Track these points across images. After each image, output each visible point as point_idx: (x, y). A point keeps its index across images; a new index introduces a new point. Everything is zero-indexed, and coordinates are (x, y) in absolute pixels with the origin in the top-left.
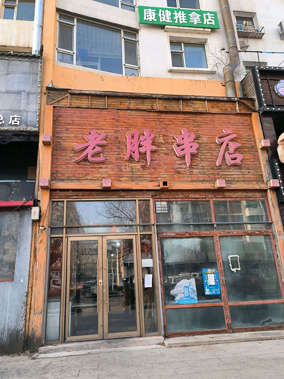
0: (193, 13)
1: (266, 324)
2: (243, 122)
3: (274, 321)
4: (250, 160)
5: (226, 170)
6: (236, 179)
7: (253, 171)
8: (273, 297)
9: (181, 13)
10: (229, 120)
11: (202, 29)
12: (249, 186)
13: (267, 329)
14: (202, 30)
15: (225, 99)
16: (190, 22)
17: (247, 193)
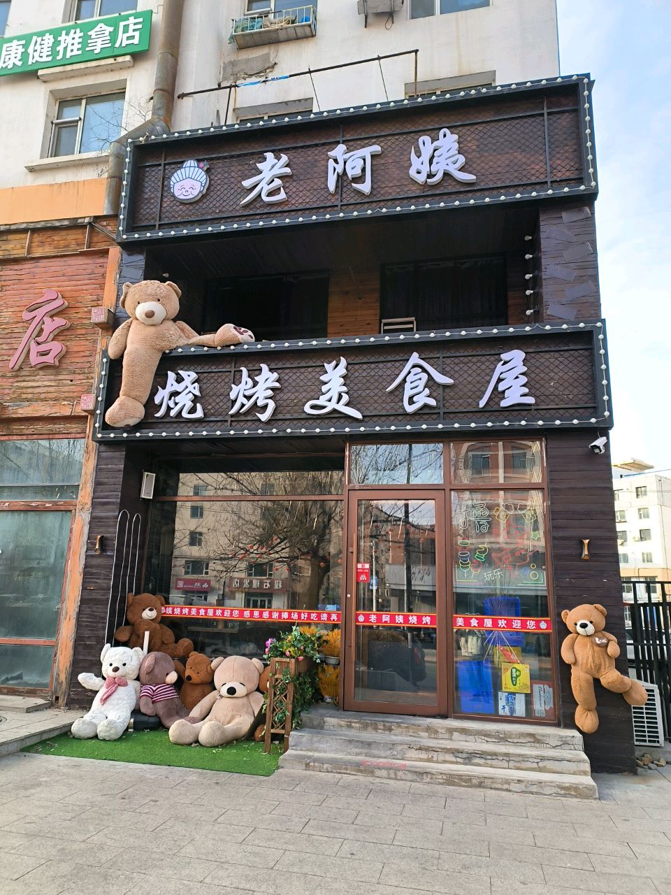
0: (100, 25)
1: (11, 682)
2: (93, 271)
3: (26, 678)
4: (83, 354)
5: (28, 378)
6: (43, 396)
7: (81, 377)
8: (40, 633)
9: (75, 33)
10: (65, 269)
11: (111, 61)
12: (54, 411)
13: (8, 692)
14: (110, 63)
15: (66, 223)
16: (87, 49)
17: (55, 424)
